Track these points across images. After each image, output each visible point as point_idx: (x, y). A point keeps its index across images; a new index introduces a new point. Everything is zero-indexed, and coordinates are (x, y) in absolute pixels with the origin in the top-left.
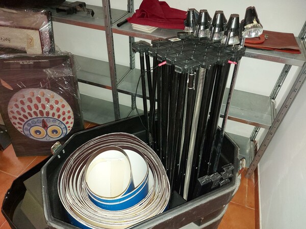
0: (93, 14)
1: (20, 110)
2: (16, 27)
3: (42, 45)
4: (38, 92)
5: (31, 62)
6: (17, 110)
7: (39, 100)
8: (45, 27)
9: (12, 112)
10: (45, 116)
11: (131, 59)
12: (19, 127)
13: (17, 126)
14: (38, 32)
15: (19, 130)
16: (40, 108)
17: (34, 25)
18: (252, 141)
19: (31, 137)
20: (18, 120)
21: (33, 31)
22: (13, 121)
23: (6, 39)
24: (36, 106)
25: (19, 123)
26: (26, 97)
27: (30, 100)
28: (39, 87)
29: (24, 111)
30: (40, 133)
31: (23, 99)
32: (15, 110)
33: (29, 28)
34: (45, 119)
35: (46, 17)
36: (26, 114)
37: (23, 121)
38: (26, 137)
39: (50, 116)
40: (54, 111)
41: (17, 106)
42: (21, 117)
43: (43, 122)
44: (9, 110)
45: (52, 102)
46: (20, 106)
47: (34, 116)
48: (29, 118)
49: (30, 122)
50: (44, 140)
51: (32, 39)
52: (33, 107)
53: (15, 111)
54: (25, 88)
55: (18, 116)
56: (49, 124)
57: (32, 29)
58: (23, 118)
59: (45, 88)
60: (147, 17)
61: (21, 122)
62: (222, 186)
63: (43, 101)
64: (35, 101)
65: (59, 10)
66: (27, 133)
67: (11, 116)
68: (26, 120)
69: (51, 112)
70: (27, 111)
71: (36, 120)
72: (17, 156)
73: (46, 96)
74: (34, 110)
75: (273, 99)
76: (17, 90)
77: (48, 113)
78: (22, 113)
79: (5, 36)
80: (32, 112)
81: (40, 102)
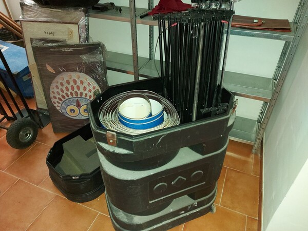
0: (121, 10)
1: (59, 91)
2: (60, 23)
3: (80, 37)
4: (75, 75)
5: (71, 50)
6: (57, 90)
7: (75, 82)
8: (82, 21)
9: (53, 92)
10: (79, 96)
11: (150, 50)
12: (58, 106)
13: (56, 105)
14: (77, 25)
15: (58, 108)
16: (76, 89)
17: (74, 21)
18: (259, 122)
19: (67, 115)
20: (57, 100)
21: (73, 25)
22: (53, 100)
23: (51, 33)
24: (73, 88)
25: (58, 102)
26: (65, 80)
27: (68, 82)
28: (76, 71)
29: (62, 91)
30: (74, 111)
31: (63, 81)
32: (56, 90)
33: (70, 23)
34: (79, 99)
35: (84, 13)
36: (64, 94)
37: (61, 100)
38: (62, 115)
39: (83, 96)
40: (87, 92)
41: (57, 87)
42: (60, 97)
43: (78, 101)
44: (51, 90)
45: (85, 84)
46: (60, 87)
47: (70, 96)
48: (67, 98)
49: (67, 101)
50: (77, 118)
51: (72, 32)
52: (70, 88)
53: (55, 92)
54: (65, 72)
55: (58, 96)
56: (82, 104)
57: (73, 23)
58: (62, 98)
59: (80, 72)
60: (164, 9)
61: (59, 101)
62: (218, 114)
63: (79, 83)
64: (72, 83)
65: (94, 8)
66: (63, 111)
67: (52, 95)
68: (63, 100)
69: (84, 93)
70: (65, 91)
71: (71, 100)
72: (54, 132)
73: (81, 79)
74: (70, 90)
75: (275, 80)
76: (58, 73)
77: (81, 94)
78: (61, 93)
79: (50, 31)
80: (69, 93)
81: (76, 84)
